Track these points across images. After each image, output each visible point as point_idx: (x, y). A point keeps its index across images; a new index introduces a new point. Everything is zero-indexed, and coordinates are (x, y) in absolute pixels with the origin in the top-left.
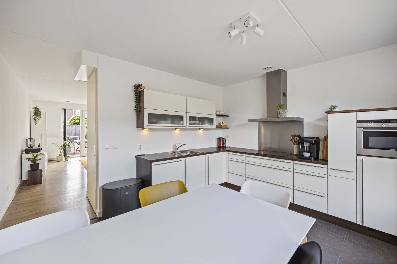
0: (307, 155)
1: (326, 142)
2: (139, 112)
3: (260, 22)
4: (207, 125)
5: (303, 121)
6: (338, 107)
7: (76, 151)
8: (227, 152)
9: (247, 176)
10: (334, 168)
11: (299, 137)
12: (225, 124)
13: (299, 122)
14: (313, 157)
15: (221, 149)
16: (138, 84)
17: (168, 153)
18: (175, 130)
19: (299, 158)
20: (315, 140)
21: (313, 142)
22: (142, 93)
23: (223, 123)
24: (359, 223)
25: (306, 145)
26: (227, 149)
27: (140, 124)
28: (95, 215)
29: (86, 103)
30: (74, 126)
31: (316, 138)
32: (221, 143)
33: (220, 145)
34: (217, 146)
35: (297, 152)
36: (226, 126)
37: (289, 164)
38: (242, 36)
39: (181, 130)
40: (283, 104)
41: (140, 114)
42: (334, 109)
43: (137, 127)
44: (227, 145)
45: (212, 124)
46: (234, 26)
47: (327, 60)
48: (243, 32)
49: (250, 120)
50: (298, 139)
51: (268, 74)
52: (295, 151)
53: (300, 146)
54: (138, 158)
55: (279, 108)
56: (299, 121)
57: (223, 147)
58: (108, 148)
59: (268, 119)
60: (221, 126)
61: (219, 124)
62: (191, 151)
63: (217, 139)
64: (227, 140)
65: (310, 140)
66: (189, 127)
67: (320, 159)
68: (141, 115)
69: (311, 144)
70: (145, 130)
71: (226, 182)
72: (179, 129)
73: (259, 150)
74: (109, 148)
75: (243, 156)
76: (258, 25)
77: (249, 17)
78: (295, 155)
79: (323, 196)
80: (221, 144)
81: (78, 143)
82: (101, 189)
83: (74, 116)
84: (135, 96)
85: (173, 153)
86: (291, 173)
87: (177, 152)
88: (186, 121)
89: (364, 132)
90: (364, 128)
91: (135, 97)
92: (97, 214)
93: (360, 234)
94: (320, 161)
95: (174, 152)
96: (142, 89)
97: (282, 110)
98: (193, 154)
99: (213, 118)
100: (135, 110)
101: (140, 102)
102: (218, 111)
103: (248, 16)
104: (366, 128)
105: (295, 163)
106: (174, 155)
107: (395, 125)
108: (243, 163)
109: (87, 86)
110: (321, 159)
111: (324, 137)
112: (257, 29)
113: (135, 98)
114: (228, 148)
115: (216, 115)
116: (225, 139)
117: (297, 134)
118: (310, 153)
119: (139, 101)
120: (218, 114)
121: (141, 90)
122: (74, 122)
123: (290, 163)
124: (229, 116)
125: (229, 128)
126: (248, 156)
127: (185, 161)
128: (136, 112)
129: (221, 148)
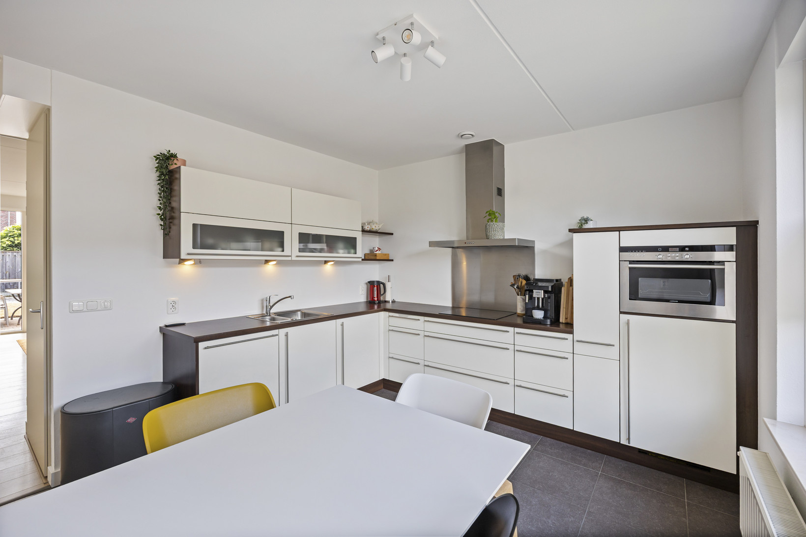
0: (539, 314)
1: (571, 288)
2: (169, 219)
3: (437, 38)
4: (341, 253)
5: (533, 247)
6: (591, 220)
7: (12, 317)
8: (387, 314)
9: (426, 363)
10: (583, 340)
11: (527, 278)
12: (385, 251)
13: (525, 249)
14: (549, 318)
15: (376, 307)
16: (166, 153)
17: (247, 317)
18: (265, 264)
19: (524, 322)
20: (553, 284)
21: (550, 289)
22: (177, 176)
23: (379, 249)
24: (624, 442)
25: (538, 295)
26: (389, 306)
27: (171, 251)
28: (45, 482)
29: (24, 193)
30: (10, 254)
31: (555, 281)
32: (376, 293)
33: (373, 298)
34: (366, 300)
35: (522, 308)
36: (385, 255)
37: (507, 335)
38: (401, 63)
39: (280, 263)
40: (497, 212)
41: (171, 224)
42: (586, 224)
43: (164, 257)
44: (389, 297)
45: (352, 251)
46: (384, 39)
47: (574, 130)
48: (405, 55)
49: (432, 244)
50: (524, 282)
51: (467, 147)
52: (520, 309)
53: (527, 296)
54: (166, 332)
55: (490, 219)
56: (527, 247)
57: (380, 302)
58: (81, 308)
59: (470, 241)
60: (376, 255)
61: (372, 251)
62: (305, 313)
63: (366, 283)
64: (389, 286)
65: (544, 285)
66: (297, 256)
67: (562, 323)
68: (174, 228)
69: (545, 292)
70: (187, 263)
71: (384, 380)
72: (274, 263)
73: (453, 308)
74: (85, 310)
75: (419, 320)
76: (432, 42)
77: (412, 24)
78: (519, 316)
79: (566, 395)
80: (376, 296)
81: (18, 298)
82: (60, 414)
83: (9, 228)
84: (159, 182)
85: (260, 318)
86: (511, 352)
87: (270, 315)
88: (292, 245)
89: (630, 268)
90: (631, 262)
91: (158, 184)
92: (50, 479)
93: (626, 462)
94: (561, 326)
95: (263, 316)
96: (176, 164)
97: (495, 225)
98: (309, 318)
99: (356, 238)
100: (159, 214)
101: (171, 197)
102: (369, 223)
103: (409, 21)
104: (633, 261)
105: (517, 333)
106: (264, 322)
107: (677, 256)
108: (419, 335)
109: (26, 149)
110: (564, 322)
111: (569, 279)
112: (431, 52)
113: (159, 186)
114: (391, 303)
115: (363, 231)
116: (384, 285)
117: (523, 273)
118: (543, 312)
119: (170, 193)
120: (367, 228)
121: (175, 166)
122: (9, 243)
123: (508, 332)
124: (392, 234)
125: (392, 260)
126: (428, 321)
127: (287, 335)
128: (162, 219)
129: (375, 303)
